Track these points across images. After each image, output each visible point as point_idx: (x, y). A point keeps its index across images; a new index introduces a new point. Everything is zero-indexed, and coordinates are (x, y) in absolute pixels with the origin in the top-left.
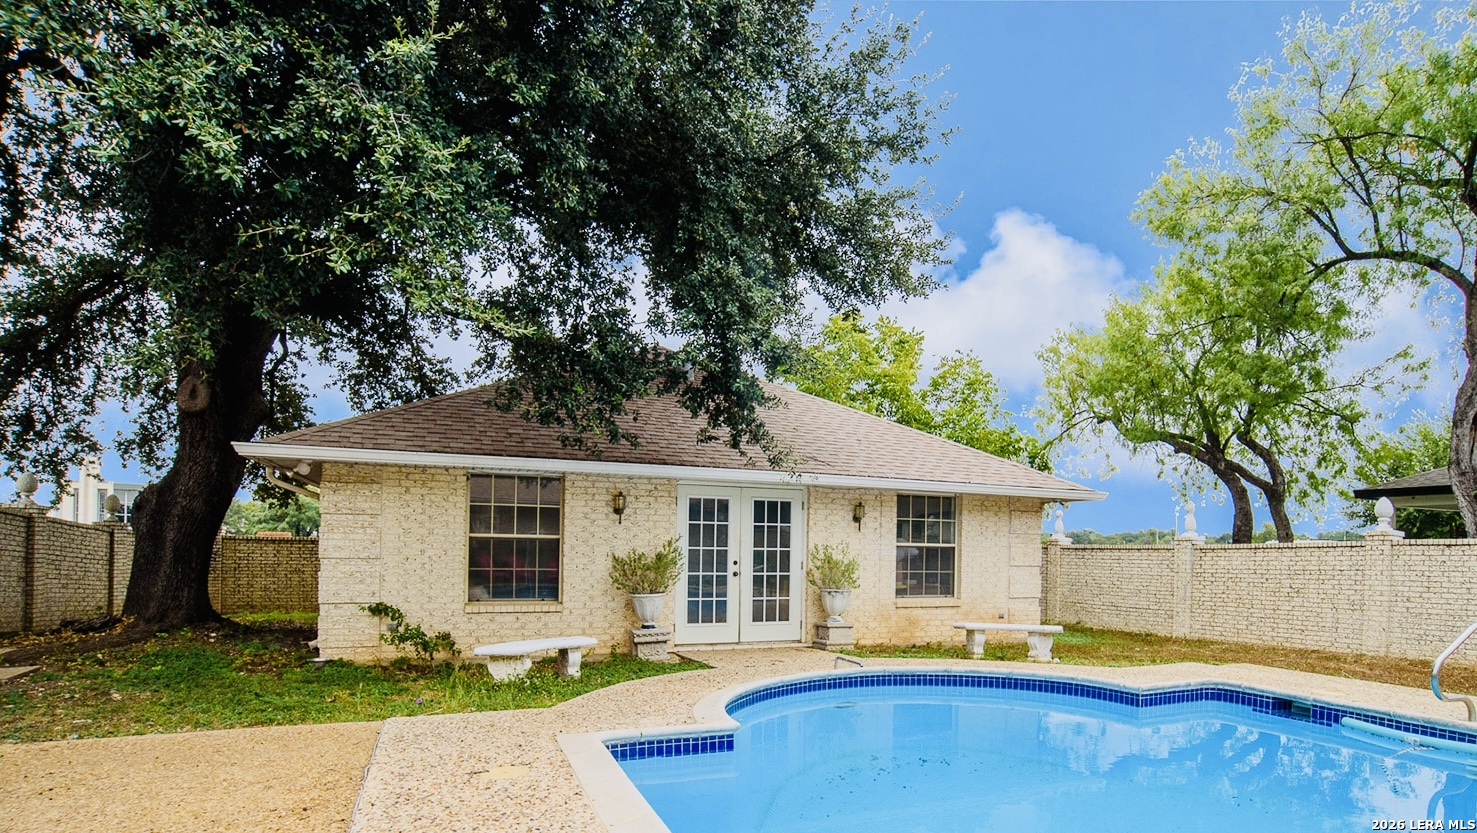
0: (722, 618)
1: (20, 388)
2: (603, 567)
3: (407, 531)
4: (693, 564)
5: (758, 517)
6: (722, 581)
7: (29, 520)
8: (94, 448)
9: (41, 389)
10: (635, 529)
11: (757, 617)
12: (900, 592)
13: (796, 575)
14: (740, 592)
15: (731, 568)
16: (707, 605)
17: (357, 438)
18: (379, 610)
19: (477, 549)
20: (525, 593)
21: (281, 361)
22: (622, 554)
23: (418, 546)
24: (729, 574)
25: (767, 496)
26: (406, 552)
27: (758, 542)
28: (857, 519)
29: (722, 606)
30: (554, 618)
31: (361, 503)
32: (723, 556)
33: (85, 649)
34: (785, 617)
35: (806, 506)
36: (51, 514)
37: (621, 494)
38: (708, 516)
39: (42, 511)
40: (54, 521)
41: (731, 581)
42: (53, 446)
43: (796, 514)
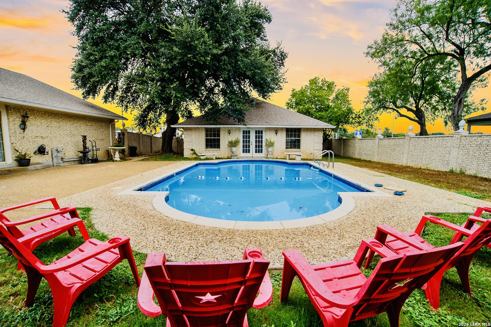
0: (249, 152)
1: (149, 114)
2: (227, 143)
3: (196, 137)
4: (243, 142)
5: (256, 133)
6: (249, 145)
7: (151, 137)
8: (160, 123)
9: (152, 114)
10: (232, 136)
11: (256, 152)
12: (286, 148)
13: (264, 144)
14: (253, 147)
15: (251, 143)
16: (246, 150)
17: (187, 123)
18: (192, 150)
19: (207, 140)
20: (215, 147)
21: (186, 106)
22: (230, 141)
23: (197, 140)
24: (250, 144)
25: (258, 130)
26: (196, 141)
27: (256, 138)
28: (276, 134)
29: (249, 150)
30: (219, 151)
31: (189, 133)
32: (249, 141)
33: (156, 155)
34: (262, 152)
35: (265, 131)
36: (154, 136)
37: (229, 130)
38: (246, 133)
39: (153, 135)
40: (154, 137)
41: (251, 146)
42: (154, 124)
43: (264, 133)
